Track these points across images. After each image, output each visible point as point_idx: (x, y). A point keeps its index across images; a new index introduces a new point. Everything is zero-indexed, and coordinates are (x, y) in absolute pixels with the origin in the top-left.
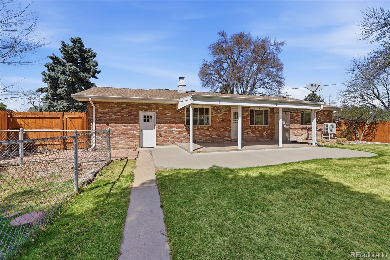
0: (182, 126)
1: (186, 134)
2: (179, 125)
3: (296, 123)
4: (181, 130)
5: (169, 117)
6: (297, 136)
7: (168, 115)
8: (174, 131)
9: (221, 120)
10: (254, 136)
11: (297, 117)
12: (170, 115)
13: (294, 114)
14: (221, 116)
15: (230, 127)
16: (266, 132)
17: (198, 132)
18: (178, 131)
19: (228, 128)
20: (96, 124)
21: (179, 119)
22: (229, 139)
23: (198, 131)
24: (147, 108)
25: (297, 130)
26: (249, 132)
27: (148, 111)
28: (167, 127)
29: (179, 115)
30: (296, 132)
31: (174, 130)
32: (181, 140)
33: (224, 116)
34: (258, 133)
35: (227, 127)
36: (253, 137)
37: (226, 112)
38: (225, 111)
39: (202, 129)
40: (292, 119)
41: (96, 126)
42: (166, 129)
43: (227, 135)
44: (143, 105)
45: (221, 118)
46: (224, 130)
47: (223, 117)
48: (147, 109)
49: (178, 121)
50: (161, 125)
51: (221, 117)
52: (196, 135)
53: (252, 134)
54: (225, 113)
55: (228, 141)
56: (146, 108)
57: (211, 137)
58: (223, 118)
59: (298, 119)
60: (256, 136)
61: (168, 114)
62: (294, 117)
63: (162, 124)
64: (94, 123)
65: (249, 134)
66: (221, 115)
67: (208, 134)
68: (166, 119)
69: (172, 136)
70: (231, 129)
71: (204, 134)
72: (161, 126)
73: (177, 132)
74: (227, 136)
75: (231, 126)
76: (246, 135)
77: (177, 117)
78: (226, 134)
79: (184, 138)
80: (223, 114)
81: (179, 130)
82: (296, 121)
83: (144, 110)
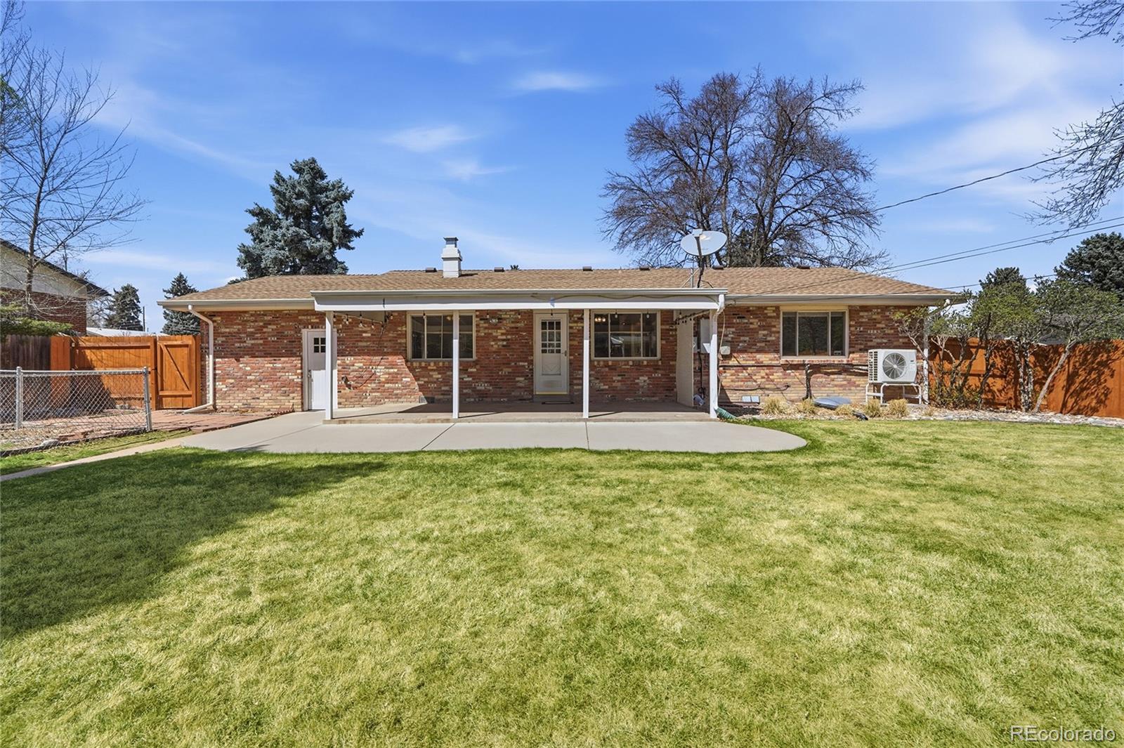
0: (399, 360)
1: (409, 379)
2: (391, 358)
3: (760, 351)
4: (396, 370)
5: (367, 341)
6: (768, 389)
7: (364, 335)
8: (378, 374)
9: (504, 346)
10: (607, 387)
11: (765, 332)
12: (369, 335)
13: (751, 323)
14: (502, 334)
15: (531, 363)
16: (646, 378)
17: (440, 376)
18: (389, 374)
19: (524, 366)
20: (215, 357)
21: (389, 344)
22: (526, 395)
23: (439, 374)
24: (317, 320)
25: (767, 371)
27: (318, 328)
28: (361, 365)
29: (390, 335)
30: (763, 378)
31: (381, 372)
32: (397, 394)
33: (512, 334)
34: (618, 381)
35: (521, 364)
36: (603, 390)
37: (519, 325)
38: (512, 322)
40: (747, 339)
41: (215, 363)
42: (360, 368)
43: (519, 385)
44: (307, 315)
45: (504, 340)
46: (510, 370)
47: (509, 337)
48: (317, 323)
49: (390, 350)
50: (349, 360)
51: (504, 337)
52: (435, 383)
53: (598, 381)
54: (513, 325)
55: (525, 400)
56: (314, 320)
57: (474, 390)
58: (509, 340)
59: (769, 339)
60: (613, 389)
61: (365, 332)
62: (755, 331)
63: (352, 356)
64: (211, 356)
66: (504, 331)
67: (466, 382)
68: (360, 344)
69: (374, 385)
70: (532, 369)
72: (348, 362)
73: (387, 376)
74: (520, 387)
75: (532, 360)
76: (578, 385)
77: (387, 341)
78: (518, 381)
79: (405, 391)
80: (508, 328)
81: (392, 370)
82: (763, 344)
83: (310, 327)
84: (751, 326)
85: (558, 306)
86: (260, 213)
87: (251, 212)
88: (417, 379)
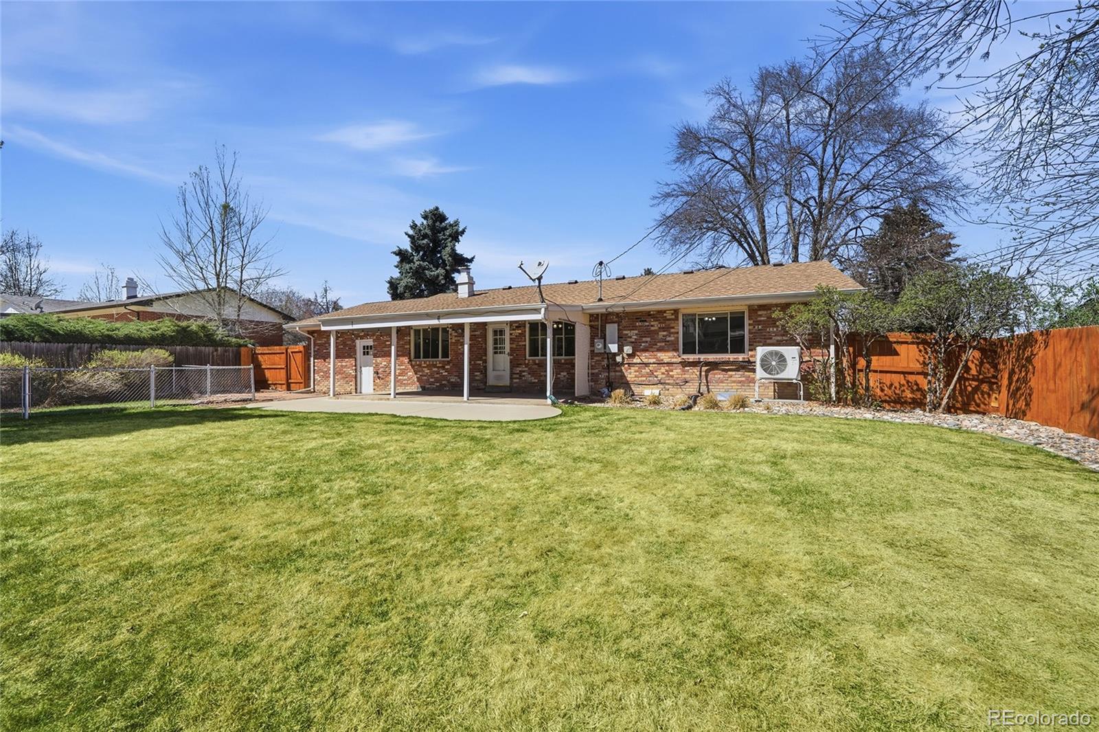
0: (407, 360)
1: (411, 373)
2: (401, 359)
3: (660, 350)
4: (405, 367)
5: (388, 347)
6: (669, 384)
7: (387, 343)
10: (536, 381)
11: (665, 333)
13: (652, 326)
15: (485, 361)
16: (565, 374)
17: (428, 371)
18: (400, 369)
19: (480, 364)
20: (314, 359)
21: (401, 349)
22: (481, 386)
24: (363, 334)
25: (667, 368)
26: (524, 371)
28: (385, 363)
29: (402, 343)
30: (663, 374)
32: (404, 384)
33: (473, 340)
35: (479, 362)
36: (533, 383)
37: (477, 333)
38: (472, 331)
39: (435, 366)
40: (648, 339)
41: (314, 363)
42: (385, 365)
43: (477, 378)
46: (471, 367)
48: (363, 336)
49: (401, 353)
50: (379, 360)
52: (426, 376)
53: (530, 376)
54: (473, 333)
55: (480, 389)
56: (361, 334)
57: (449, 381)
59: (668, 339)
60: (541, 382)
61: (388, 341)
62: (656, 332)
63: (380, 357)
64: (312, 359)
65: (524, 376)
67: (444, 376)
68: (385, 349)
70: (485, 367)
71: (438, 376)
73: (399, 371)
75: (486, 360)
76: (516, 378)
77: (399, 347)
78: (476, 375)
79: (409, 382)
81: (402, 367)
82: (663, 344)
83: (362, 339)
84: (652, 328)
85: (443, 321)
86: (400, 253)
87: (394, 253)
88: (416, 374)
